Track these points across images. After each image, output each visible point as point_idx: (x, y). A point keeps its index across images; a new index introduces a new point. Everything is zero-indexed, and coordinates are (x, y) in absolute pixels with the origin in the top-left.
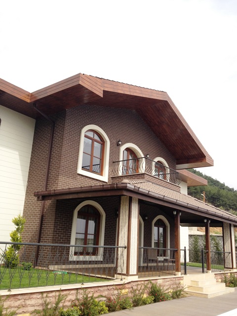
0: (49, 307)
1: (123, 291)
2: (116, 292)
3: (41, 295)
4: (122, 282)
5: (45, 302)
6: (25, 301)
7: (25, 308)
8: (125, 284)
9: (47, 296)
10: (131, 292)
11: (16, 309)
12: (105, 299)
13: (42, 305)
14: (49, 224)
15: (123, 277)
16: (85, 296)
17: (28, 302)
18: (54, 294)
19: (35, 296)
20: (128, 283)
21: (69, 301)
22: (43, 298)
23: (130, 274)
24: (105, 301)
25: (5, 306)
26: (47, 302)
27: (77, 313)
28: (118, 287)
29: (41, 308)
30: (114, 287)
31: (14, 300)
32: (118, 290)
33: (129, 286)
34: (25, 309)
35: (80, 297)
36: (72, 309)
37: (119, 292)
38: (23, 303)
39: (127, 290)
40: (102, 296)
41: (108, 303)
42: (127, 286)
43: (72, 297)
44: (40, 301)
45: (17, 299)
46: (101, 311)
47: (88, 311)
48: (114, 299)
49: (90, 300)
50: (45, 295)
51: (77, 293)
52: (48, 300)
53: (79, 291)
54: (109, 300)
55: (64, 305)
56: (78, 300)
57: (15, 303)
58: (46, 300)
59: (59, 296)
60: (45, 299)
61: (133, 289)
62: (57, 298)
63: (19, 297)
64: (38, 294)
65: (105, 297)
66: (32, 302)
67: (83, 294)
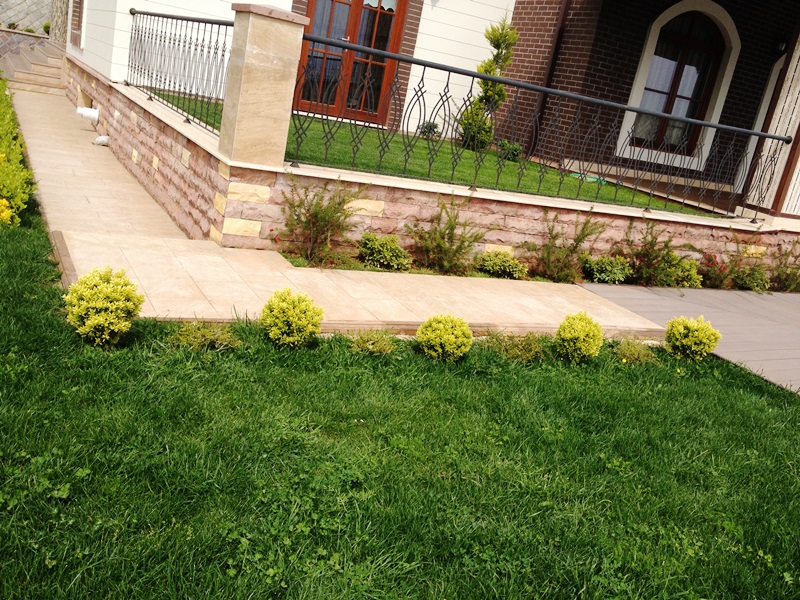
0: (558, 242)
1: (752, 249)
2: (732, 247)
3: (541, 214)
4: (753, 228)
5: (551, 231)
6: (505, 219)
7: (503, 233)
8: (763, 233)
9: (555, 219)
10: (773, 255)
11: (483, 230)
12: (697, 255)
13: (543, 235)
14: (575, 55)
15: (761, 215)
16: (649, 238)
17: (512, 222)
18: (573, 217)
19: (528, 212)
20: (770, 233)
21: (607, 241)
22: (545, 220)
23: (783, 211)
24: (697, 260)
25: (461, 220)
26: (554, 233)
27: (623, 269)
28: (740, 236)
29: (539, 242)
30: (730, 235)
31: (481, 210)
32: (738, 243)
33: (773, 240)
34: (503, 236)
35: (637, 237)
36: (612, 259)
37: (741, 249)
38: (501, 222)
39: (763, 249)
40: (692, 248)
41: (705, 268)
42: (765, 239)
43: (616, 232)
44: (540, 227)
45: (488, 209)
46: (683, 279)
47: (651, 271)
48: (723, 262)
49: (660, 250)
50: (552, 215)
51: (630, 228)
52: (558, 229)
53: (635, 224)
54: (709, 260)
55: (595, 246)
56: (630, 243)
57: (483, 217)
58: (553, 227)
59: (586, 224)
60: (551, 224)
61: (780, 249)
62: (580, 227)
63: (493, 207)
64: (535, 209)
65: (700, 251)
66: (522, 224)
67: (644, 232)
